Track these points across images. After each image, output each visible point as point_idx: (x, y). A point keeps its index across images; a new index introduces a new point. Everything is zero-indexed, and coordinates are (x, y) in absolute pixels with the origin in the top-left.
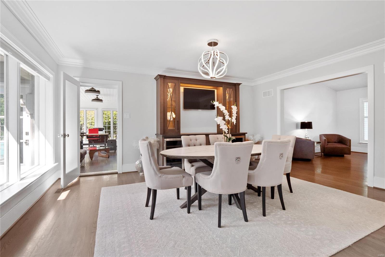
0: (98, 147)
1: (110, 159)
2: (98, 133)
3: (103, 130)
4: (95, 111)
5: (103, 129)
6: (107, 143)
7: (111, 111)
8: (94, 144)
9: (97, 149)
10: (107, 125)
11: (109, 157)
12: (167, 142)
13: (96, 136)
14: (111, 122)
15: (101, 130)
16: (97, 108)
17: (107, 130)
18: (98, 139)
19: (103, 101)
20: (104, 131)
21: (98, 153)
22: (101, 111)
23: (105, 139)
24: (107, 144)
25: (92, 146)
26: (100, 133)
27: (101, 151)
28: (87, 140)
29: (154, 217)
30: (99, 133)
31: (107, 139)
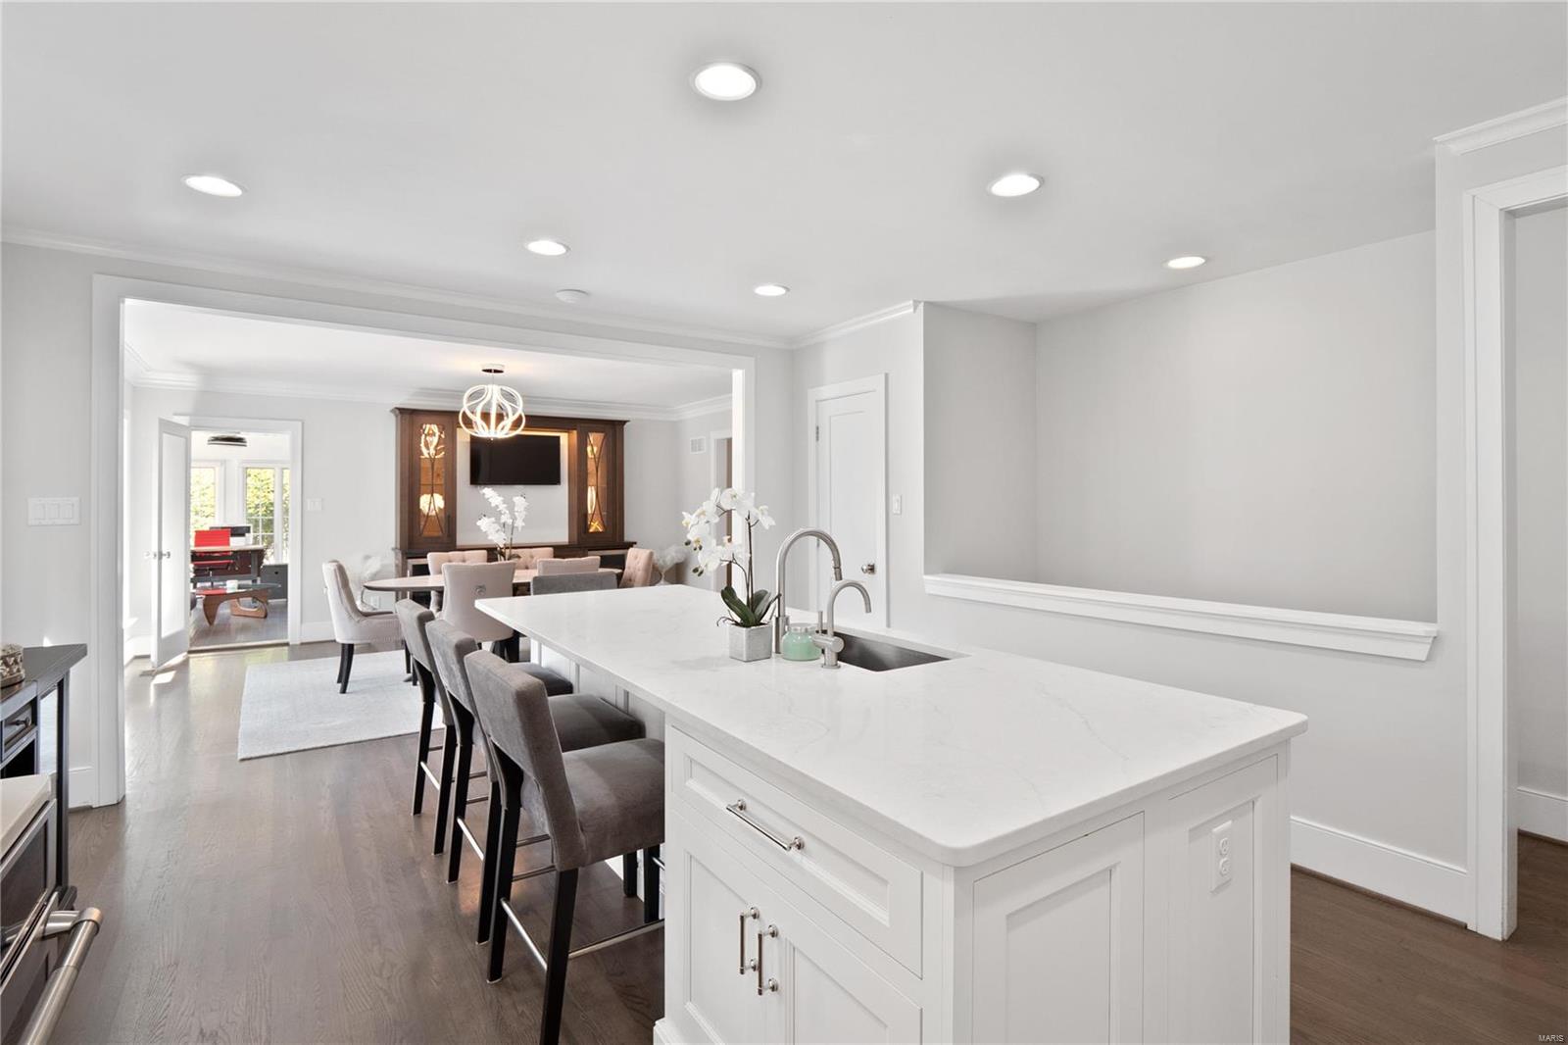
0: (231, 586)
1: (269, 620)
2: (228, 544)
3: (247, 535)
4: (217, 469)
5: (248, 530)
6: (259, 576)
7: (278, 470)
8: (217, 578)
9: (228, 591)
10: (260, 518)
11: (266, 617)
12: (414, 566)
13: (224, 555)
14: (275, 505)
15: (239, 532)
16: (225, 461)
17: (260, 534)
18: (228, 564)
19: (247, 444)
20: (250, 536)
21: (232, 606)
22: (241, 470)
23: (255, 562)
24: (259, 579)
25: (209, 584)
26: (236, 543)
27: (241, 599)
28: (192, 566)
29: (347, 691)
30: (232, 544)
31: (260, 563)
